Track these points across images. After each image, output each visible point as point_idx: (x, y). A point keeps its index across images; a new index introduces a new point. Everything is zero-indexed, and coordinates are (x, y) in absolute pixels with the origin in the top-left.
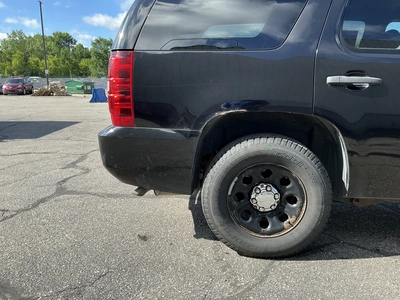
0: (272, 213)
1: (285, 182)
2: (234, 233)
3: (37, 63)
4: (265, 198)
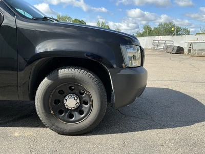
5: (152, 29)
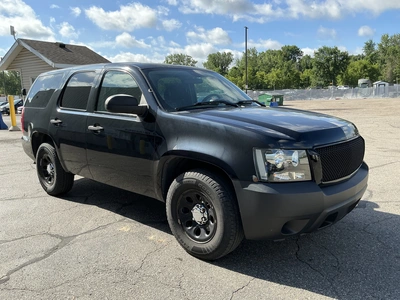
3: (262, 76)
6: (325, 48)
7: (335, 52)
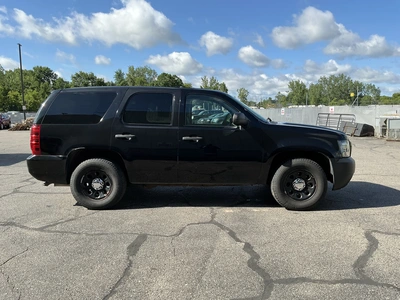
0: (100, 191)
1: (105, 177)
2: (84, 199)
4: (97, 185)
5: (308, 87)
6: (82, 74)
7: (92, 78)
